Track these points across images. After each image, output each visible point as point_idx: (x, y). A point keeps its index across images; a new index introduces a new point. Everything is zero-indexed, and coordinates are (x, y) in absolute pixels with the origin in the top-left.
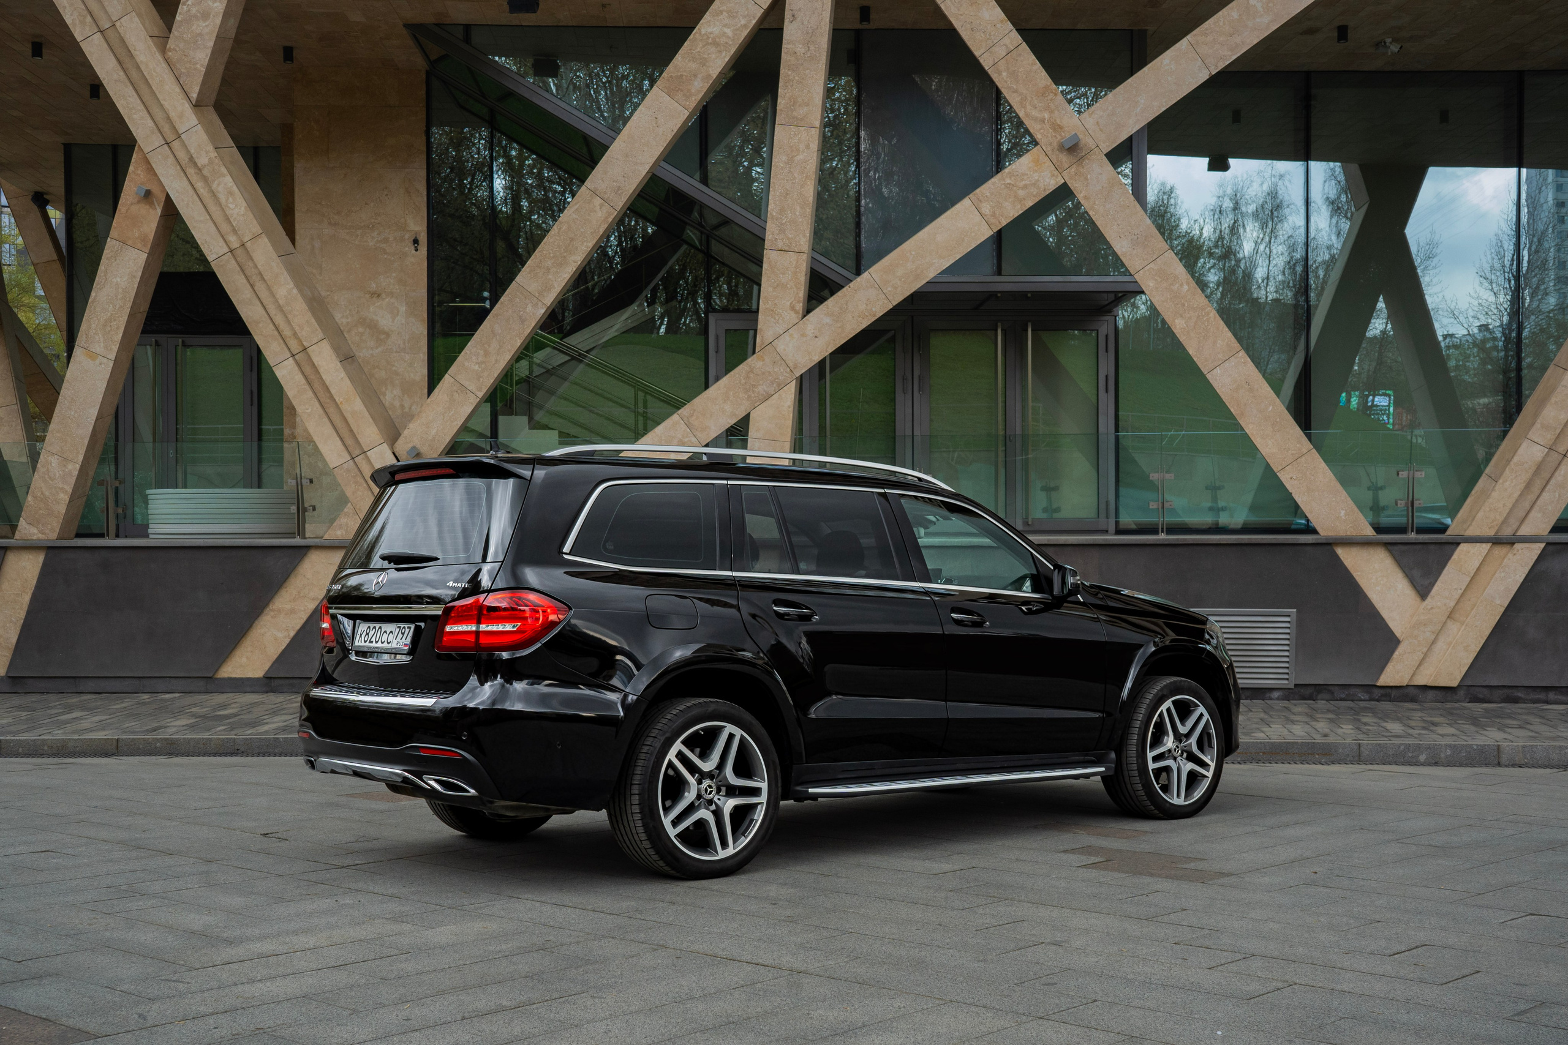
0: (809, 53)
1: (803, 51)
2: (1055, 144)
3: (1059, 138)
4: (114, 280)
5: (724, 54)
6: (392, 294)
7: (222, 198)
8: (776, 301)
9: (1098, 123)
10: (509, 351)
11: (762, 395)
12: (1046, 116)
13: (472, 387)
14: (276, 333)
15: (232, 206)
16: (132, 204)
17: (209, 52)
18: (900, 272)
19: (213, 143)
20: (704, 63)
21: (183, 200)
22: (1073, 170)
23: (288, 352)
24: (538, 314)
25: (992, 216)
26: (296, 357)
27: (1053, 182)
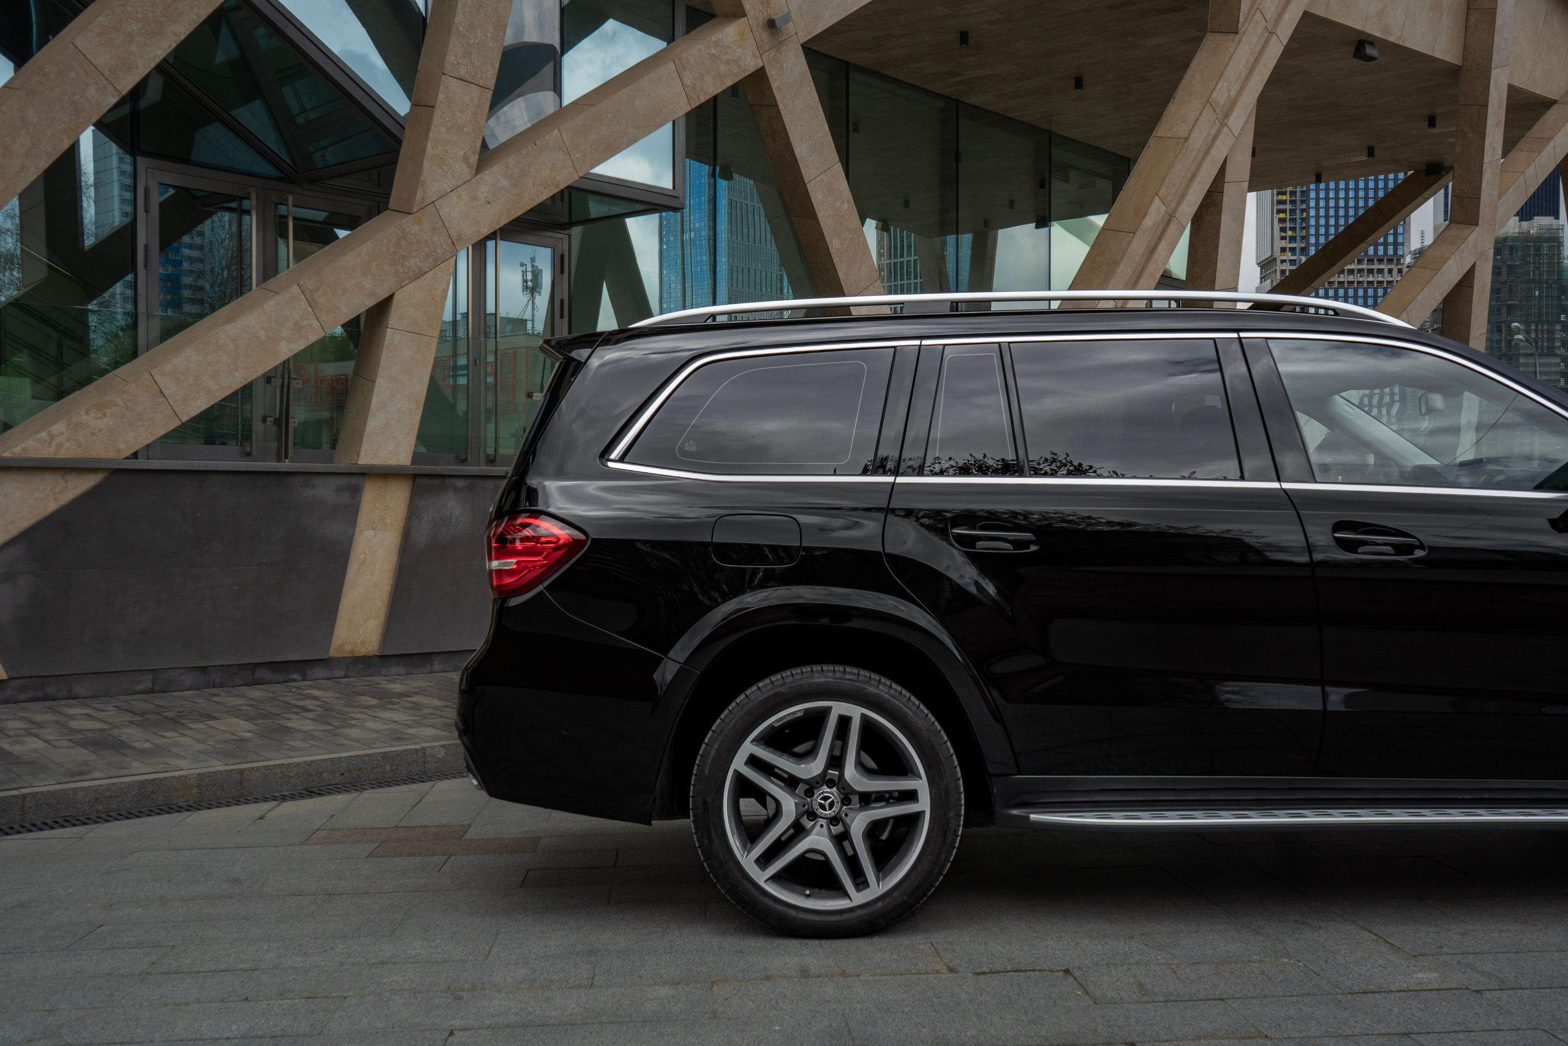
2: (759, 19)
3: (765, 14)
8: (447, 147)
9: (800, 7)
11: (413, 271)
18: (592, 136)
25: (692, 88)
27: (753, 63)
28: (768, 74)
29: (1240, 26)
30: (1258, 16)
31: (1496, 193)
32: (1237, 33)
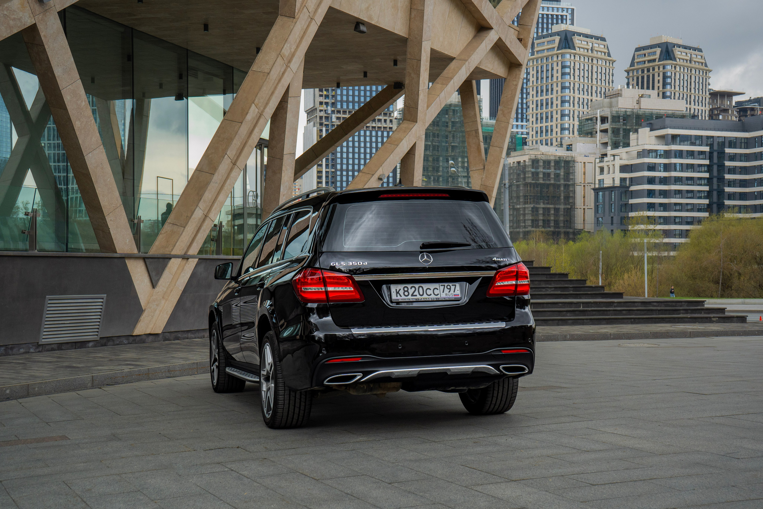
27: (29, 21)
28: (38, 28)
29: (296, 14)
30: (305, 10)
31: (426, 106)
32: (294, 18)
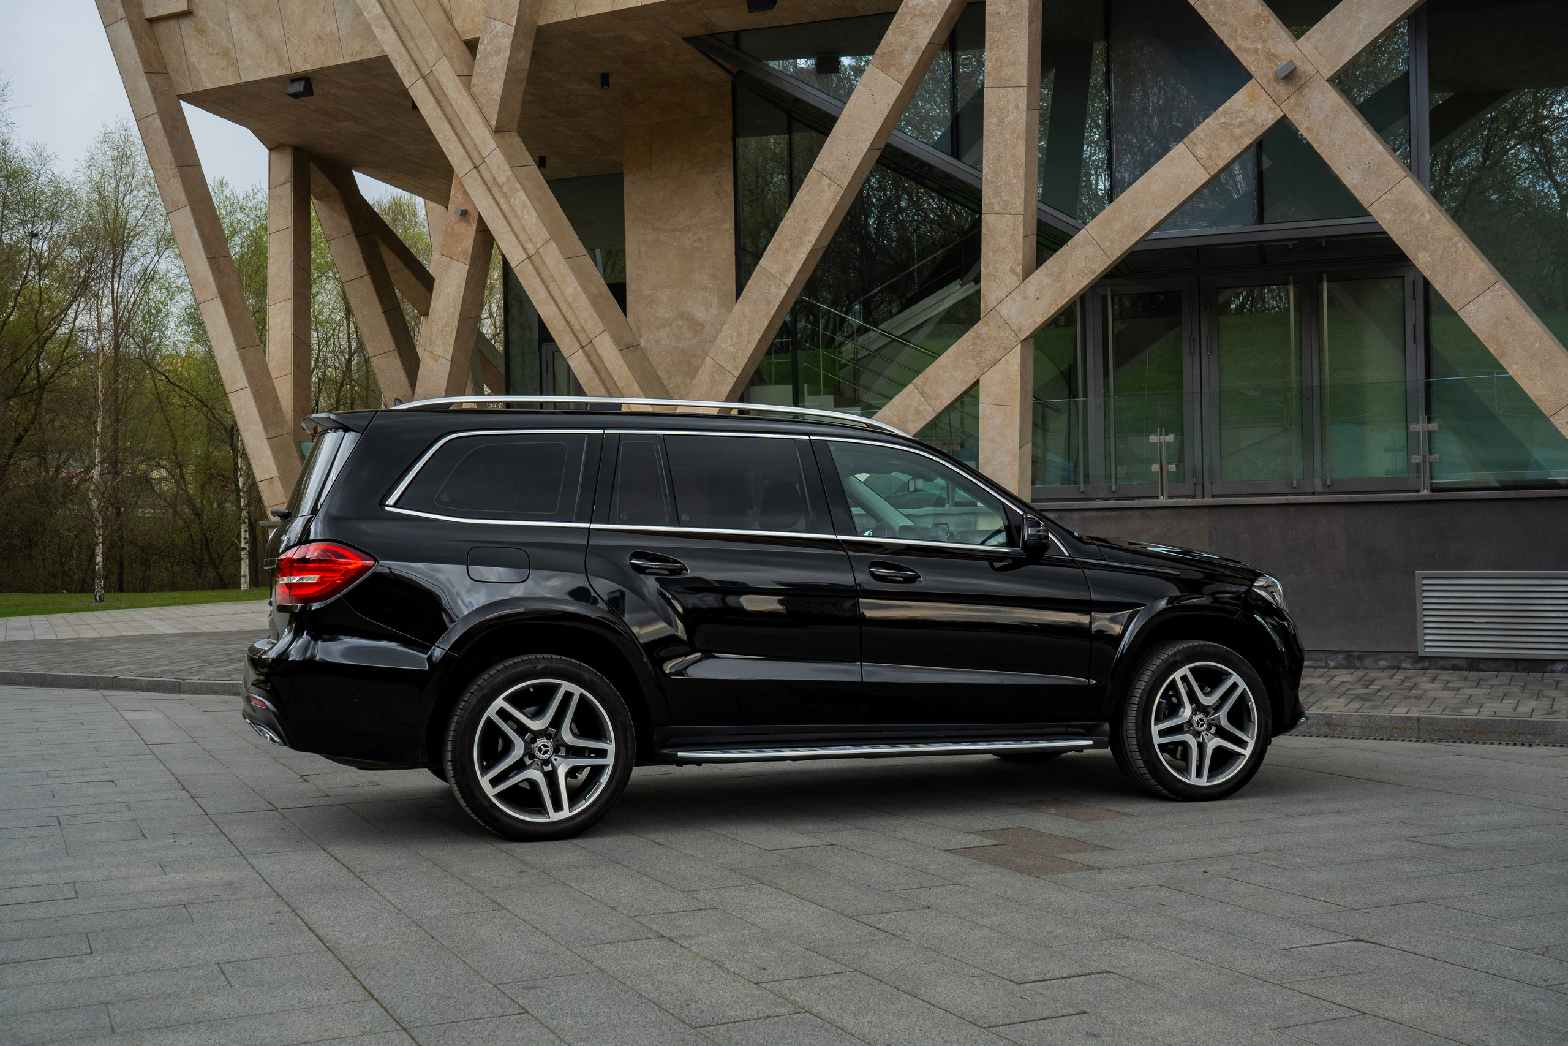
0: (1011, 12)
1: (1006, 10)
2: (1271, 76)
3: (1275, 67)
4: (446, 291)
5: (931, 24)
6: (705, 289)
7: (518, 210)
8: (997, 266)
9: (1316, 47)
10: (759, 331)
11: (990, 360)
12: (1259, 46)
13: (729, 368)
14: (568, 328)
15: (526, 217)
16: (454, 223)
17: (502, 83)
18: (1117, 227)
19: (509, 163)
20: (912, 35)
21: (490, 216)
22: (1292, 101)
23: (577, 344)
24: (781, 294)
25: (1208, 158)
26: (586, 348)
